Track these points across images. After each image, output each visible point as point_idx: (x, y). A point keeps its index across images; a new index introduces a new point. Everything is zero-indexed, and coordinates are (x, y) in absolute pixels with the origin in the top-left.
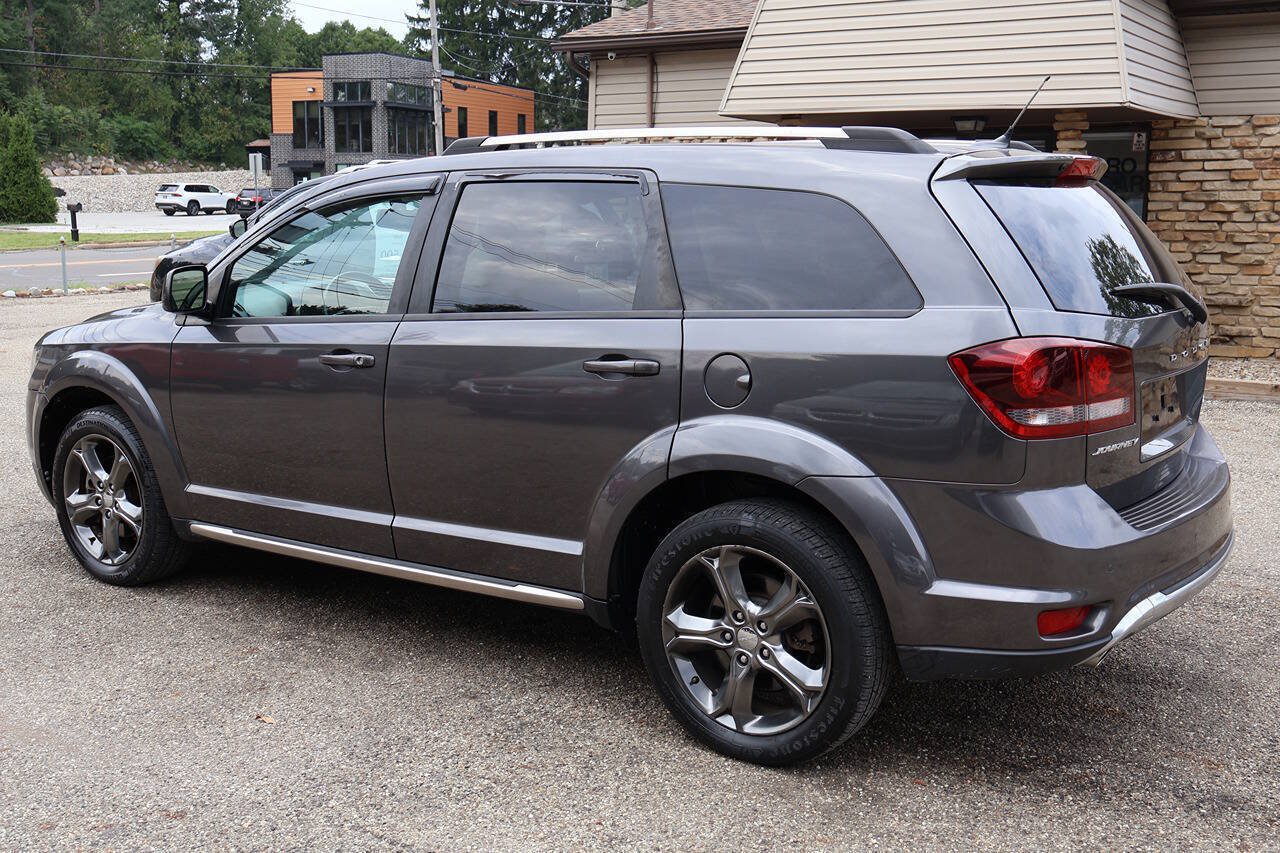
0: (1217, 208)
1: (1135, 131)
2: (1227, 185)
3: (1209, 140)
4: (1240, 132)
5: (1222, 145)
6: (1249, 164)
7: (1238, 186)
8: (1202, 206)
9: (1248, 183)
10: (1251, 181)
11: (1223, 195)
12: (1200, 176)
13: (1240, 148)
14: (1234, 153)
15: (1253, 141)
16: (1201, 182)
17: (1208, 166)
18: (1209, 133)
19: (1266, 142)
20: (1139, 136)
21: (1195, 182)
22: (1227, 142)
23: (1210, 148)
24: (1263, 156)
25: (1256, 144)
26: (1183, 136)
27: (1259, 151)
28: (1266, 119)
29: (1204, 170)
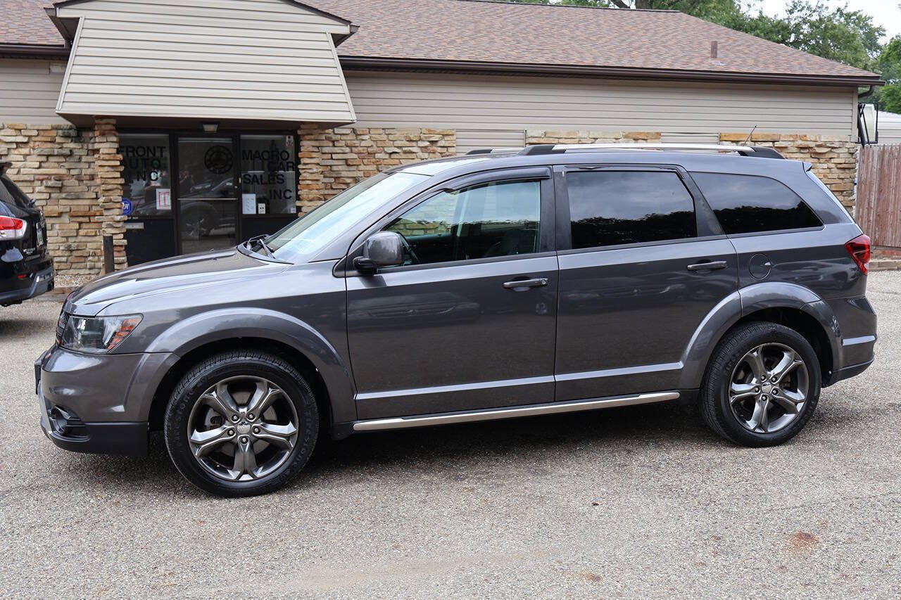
0: (341, 181)
1: (286, 135)
2: (345, 168)
3: (333, 142)
4: (348, 138)
5: (340, 145)
6: (355, 156)
7: (351, 168)
8: (332, 180)
9: (356, 167)
10: (358, 165)
11: (344, 174)
12: (330, 162)
13: (351, 147)
14: (348, 150)
15: (357, 143)
16: (331, 166)
17: (334, 157)
18: (334, 138)
19: (363, 144)
20: (289, 137)
21: (328, 166)
22: (343, 143)
23: (334, 146)
24: (362, 151)
25: (358, 145)
26: (319, 138)
27: (360, 149)
28: (363, 131)
29: (332, 159)
